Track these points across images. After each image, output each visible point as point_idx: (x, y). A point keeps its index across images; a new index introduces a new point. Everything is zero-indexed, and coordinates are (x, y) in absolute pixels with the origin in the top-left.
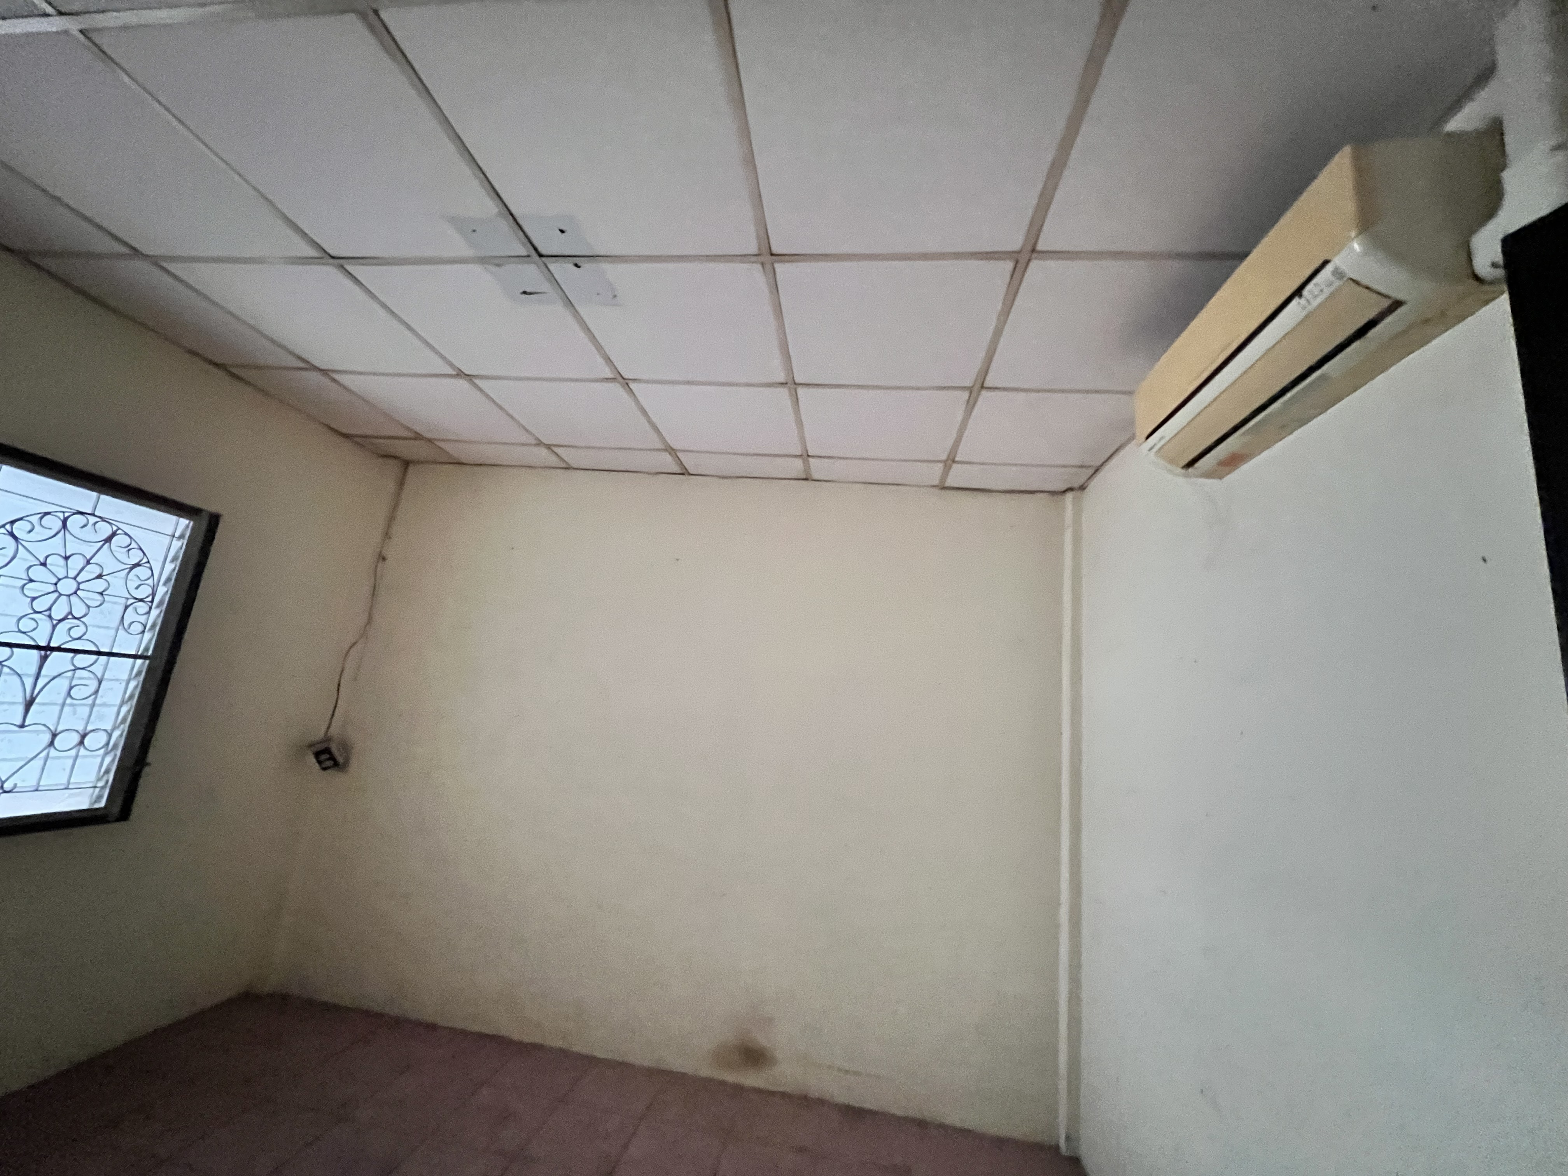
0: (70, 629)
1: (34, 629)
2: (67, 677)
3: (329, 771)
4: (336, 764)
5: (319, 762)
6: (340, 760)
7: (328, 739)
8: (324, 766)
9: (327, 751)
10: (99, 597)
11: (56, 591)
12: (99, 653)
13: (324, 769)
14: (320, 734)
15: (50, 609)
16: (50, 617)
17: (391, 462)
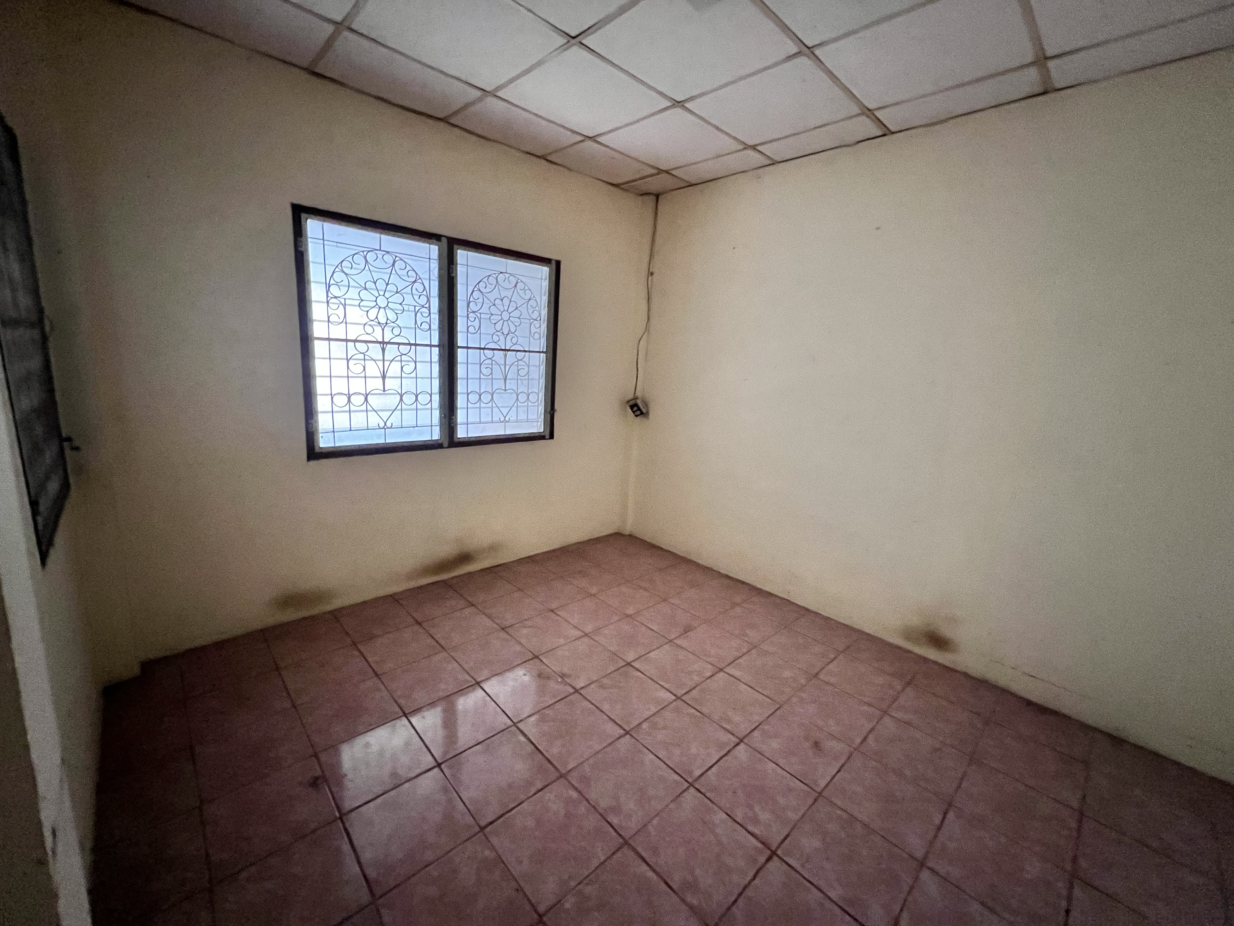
0: (511, 339)
1: (499, 340)
2: (515, 365)
3: (638, 417)
4: (642, 413)
5: (634, 412)
6: (644, 411)
7: (636, 398)
8: (636, 414)
9: (636, 405)
10: (518, 320)
11: (502, 319)
12: (525, 351)
13: (636, 416)
14: (631, 396)
15: (502, 329)
16: (503, 333)
17: (646, 198)
